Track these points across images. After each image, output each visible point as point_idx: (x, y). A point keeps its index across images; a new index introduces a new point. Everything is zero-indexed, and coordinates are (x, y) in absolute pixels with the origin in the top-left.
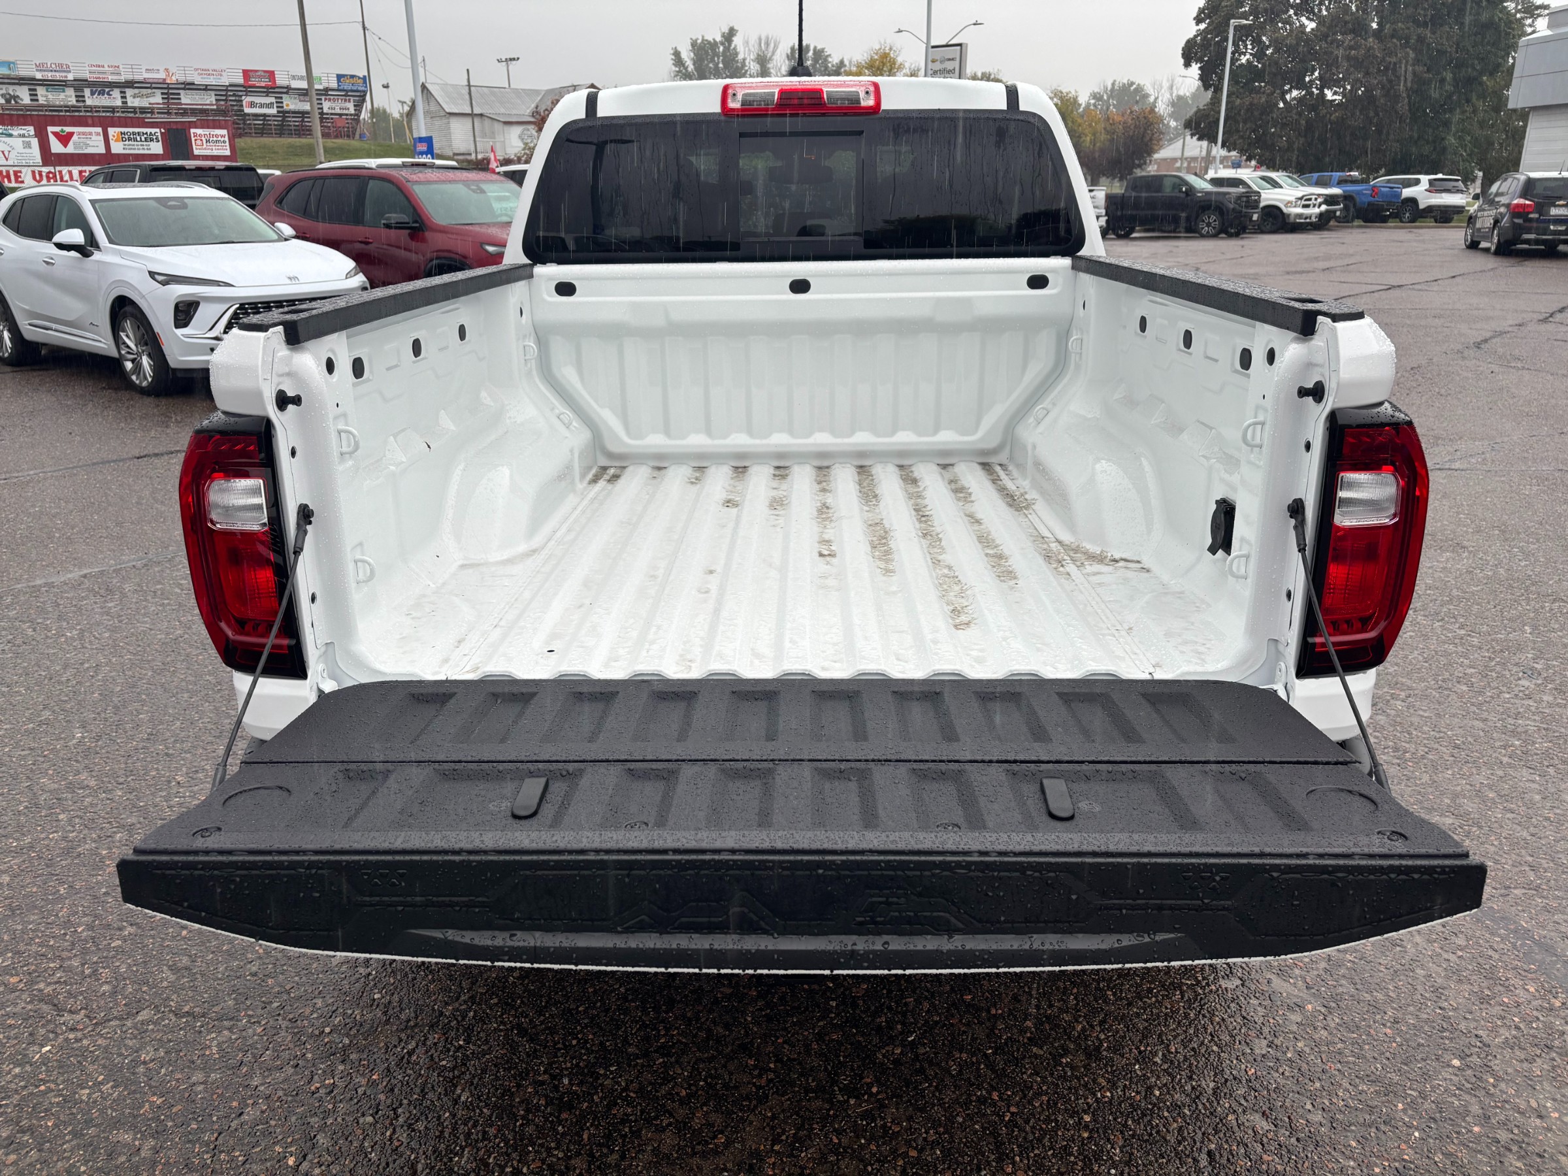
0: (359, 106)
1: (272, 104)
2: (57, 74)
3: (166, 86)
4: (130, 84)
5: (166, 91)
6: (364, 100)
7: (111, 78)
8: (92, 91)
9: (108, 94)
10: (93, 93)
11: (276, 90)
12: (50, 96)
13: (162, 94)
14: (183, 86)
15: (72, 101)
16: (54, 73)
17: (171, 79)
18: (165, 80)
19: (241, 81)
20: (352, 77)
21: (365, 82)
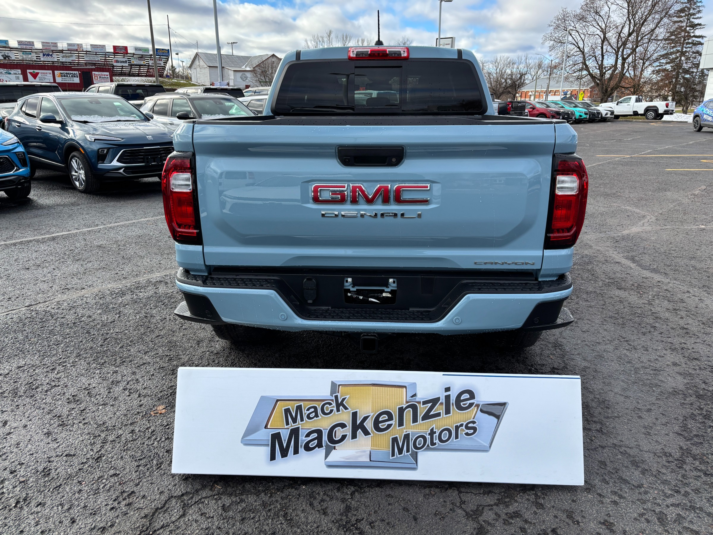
0: (166, 63)
1: (126, 61)
2: (28, 46)
3: (77, 52)
4: (62, 51)
5: (77, 55)
6: (168, 60)
7: (52, 48)
8: (43, 54)
9: (51, 55)
10: (44, 55)
11: (128, 55)
12: (24, 56)
13: (76, 56)
14: (85, 53)
15: (35, 58)
16: (26, 46)
17: (80, 50)
18: (77, 50)
19: (112, 51)
20: (163, 49)
21: (169, 52)
